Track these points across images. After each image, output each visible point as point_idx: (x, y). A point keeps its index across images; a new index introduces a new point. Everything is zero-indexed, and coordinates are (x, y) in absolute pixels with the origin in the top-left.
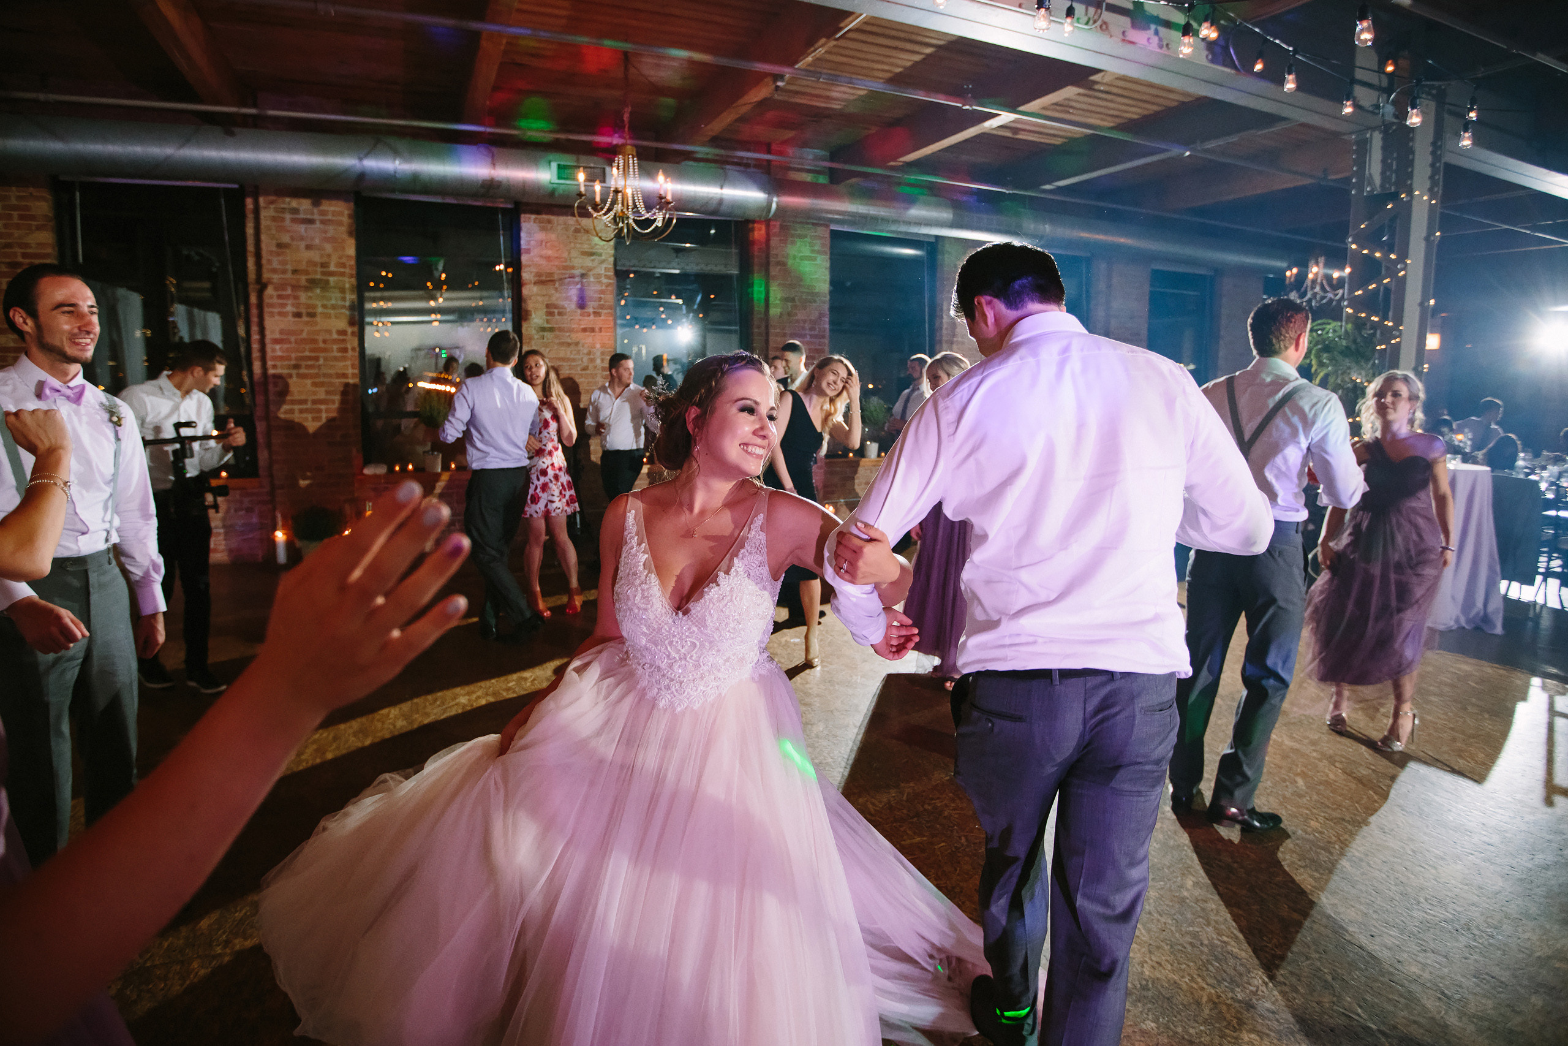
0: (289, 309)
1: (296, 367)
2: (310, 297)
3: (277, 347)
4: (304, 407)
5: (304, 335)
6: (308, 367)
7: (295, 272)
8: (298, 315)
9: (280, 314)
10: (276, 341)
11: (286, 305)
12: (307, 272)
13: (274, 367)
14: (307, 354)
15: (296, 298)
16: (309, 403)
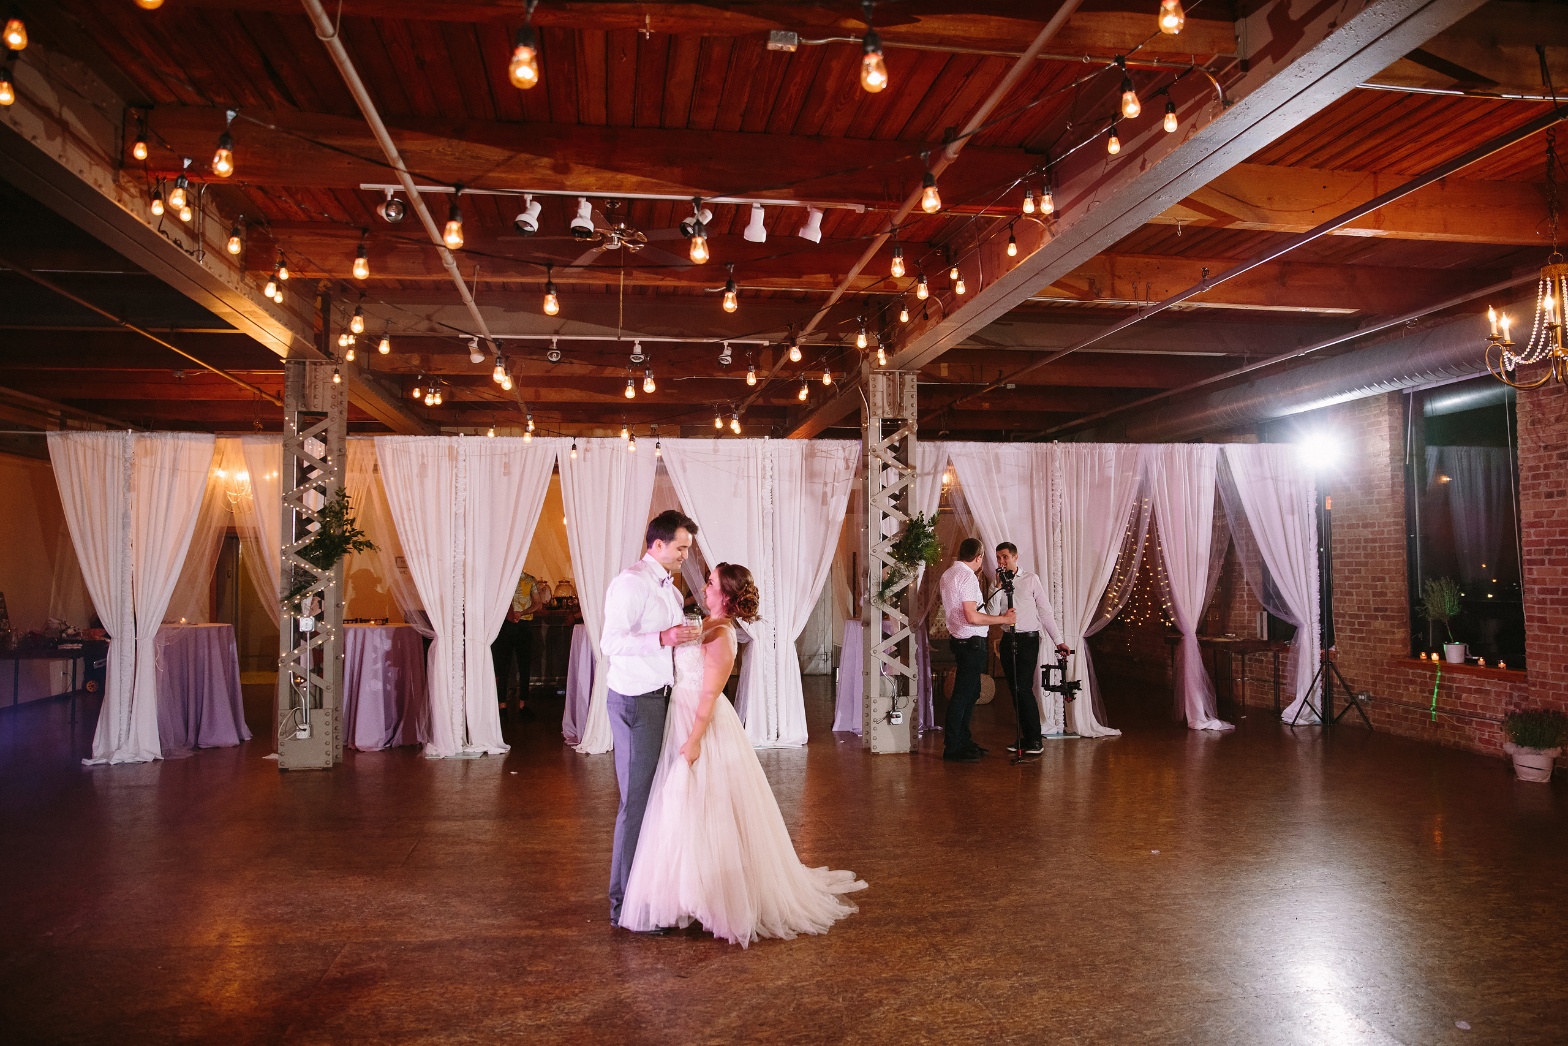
0: (1543, 489)
1: (1548, 552)
2: (1560, 475)
3: (1532, 531)
4: (1556, 597)
5: (1555, 517)
6: (1558, 552)
7: (1546, 448)
8: (1550, 495)
9: (1537, 495)
10: (1531, 525)
11: (1540, 484)
12: (1557, 448)
13: (1529, 552)
14: (1558, 537)
15: (1547, 476)
16: (1560, 593)
